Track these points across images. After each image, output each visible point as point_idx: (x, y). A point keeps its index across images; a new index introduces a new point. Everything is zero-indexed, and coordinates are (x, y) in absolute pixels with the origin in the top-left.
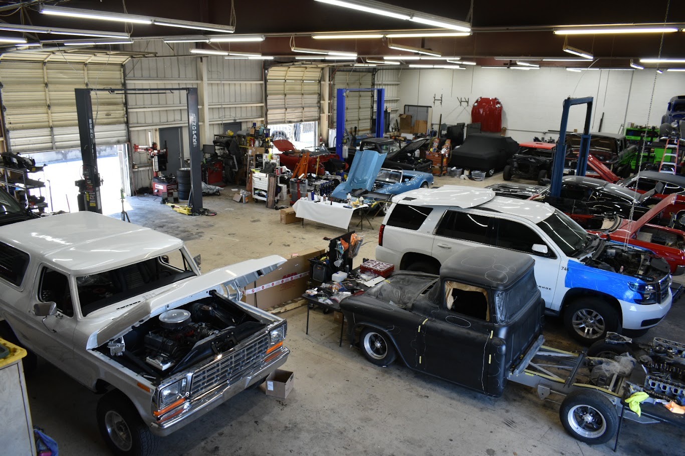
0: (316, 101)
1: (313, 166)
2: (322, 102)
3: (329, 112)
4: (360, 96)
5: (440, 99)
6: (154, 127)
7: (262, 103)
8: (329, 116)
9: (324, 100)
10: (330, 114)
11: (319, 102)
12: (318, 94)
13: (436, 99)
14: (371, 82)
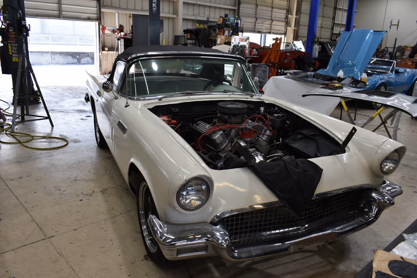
0: (284, 16)
1: (282, 60)
2: (290, 16)
3: (295, 27)
4: (323, 16)
5: (397, 24)
6: (128, 12)
7: (235, 6)
8: (295, 30)
9: (291, 14)
10: (295, 28)
11: (287, 17)
12: (287, 9)
13: (392, 24)
14: (333, 5)
